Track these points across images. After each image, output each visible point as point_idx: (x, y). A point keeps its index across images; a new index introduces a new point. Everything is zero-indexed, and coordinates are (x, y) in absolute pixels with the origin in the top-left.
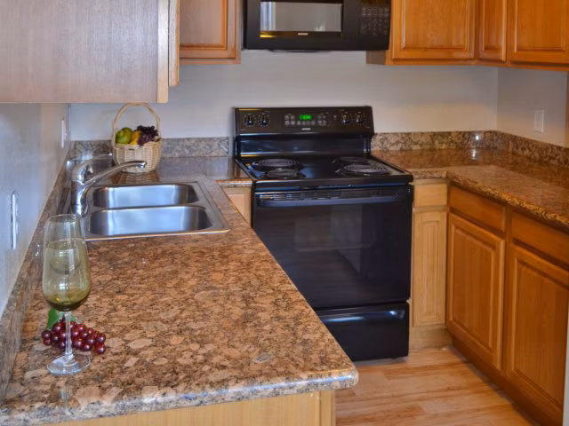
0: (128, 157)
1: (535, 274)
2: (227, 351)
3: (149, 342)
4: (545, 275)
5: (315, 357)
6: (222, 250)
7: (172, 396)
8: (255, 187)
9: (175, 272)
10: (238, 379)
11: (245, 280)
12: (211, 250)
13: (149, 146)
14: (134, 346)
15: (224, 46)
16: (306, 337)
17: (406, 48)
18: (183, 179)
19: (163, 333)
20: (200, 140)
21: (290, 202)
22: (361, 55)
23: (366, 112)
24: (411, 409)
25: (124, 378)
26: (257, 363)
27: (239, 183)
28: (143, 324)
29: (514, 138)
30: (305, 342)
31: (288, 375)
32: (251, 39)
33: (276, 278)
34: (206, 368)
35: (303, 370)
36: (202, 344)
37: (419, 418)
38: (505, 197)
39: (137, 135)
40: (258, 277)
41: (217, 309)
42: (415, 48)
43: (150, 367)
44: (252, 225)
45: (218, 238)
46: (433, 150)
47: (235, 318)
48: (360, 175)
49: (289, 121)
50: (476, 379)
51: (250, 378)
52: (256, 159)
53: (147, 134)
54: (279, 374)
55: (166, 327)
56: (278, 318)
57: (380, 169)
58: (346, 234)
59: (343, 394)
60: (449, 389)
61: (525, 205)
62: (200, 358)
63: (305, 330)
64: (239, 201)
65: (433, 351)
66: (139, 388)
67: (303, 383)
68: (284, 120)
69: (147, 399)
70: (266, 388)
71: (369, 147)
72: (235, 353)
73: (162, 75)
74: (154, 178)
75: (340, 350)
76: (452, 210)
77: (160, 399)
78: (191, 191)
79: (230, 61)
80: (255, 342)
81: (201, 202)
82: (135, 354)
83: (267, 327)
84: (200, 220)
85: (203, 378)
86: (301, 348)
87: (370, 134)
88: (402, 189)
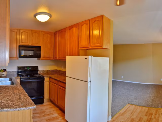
0: (2, 74)
1: (62, 90)
2: (17, 103)
3: (5, 101)
4: (63, 90)
5: (30, 104)
6: (16, 88)
7: (8, 109)
8: (21, 78)
9: (9, 91)
10: (18, 107)
11: (19, 92)
12: (14, 88)
13: (5, 72)
14: (3, 102)
15: (16, 57)
16: (29, 101)
17: (43, 58)
18: (10, 77)
19: (7, 100)
20: (13, 71)
21: (26, 81)
22: (36, 59)
23: (37, 67)
24: (44, 111)
25: (2, 106)
26: (21, 105)
27: (18, 78)
28: (4, 99)
29: (59, 70)
30: (28, 102)
31: (26, 107)
32: (20, 56)
33: (24, 92)
34: (13, 106)
35: (28, 106)
36: (13, 102)
37: (45, 112)
38: (57, 79)
39: (3, 71)
40: (21, 92)
41: (15, 97)
42: (44, 57)
43: (5, 105)
44: (20, 84)
45: (15, 86)
46: (47, 73)
47: (18, 98)
48: (37, 76)
49: (26, 68)
50: (54, 106)
51: (20, 107)
52: (21, 74)
53: (5, 70)
54: (24, 107)
55: (8, 99)
56: (24, 98)
57: (39, 75)
58: (34, 85)
59: (34, 110)
60: (50, 108)
61: (60, 80)
62: (13, 104)
63: (28, 100)
64: (18, 81)
65: (47, 102)
66: (4, 108)
67: (28, 108)
68: (25, 68)
69: (5, 110)
70: (22, 109)
71: (38, 72)
72: (18, 103)
73: (7, 62)
74: (6, 77)
75: (34, 103)
76: (50, 81)
77: (7, 110)
78: (11, 79)
79: (17, 60)
80: (21, 102)
81: (13, 81)
82: (3, 103)
83: (23, 100)
84: (13, 83)
85: (13, 107)
86: (28, 103)
87: (38, 70)
88: (43, 78)
